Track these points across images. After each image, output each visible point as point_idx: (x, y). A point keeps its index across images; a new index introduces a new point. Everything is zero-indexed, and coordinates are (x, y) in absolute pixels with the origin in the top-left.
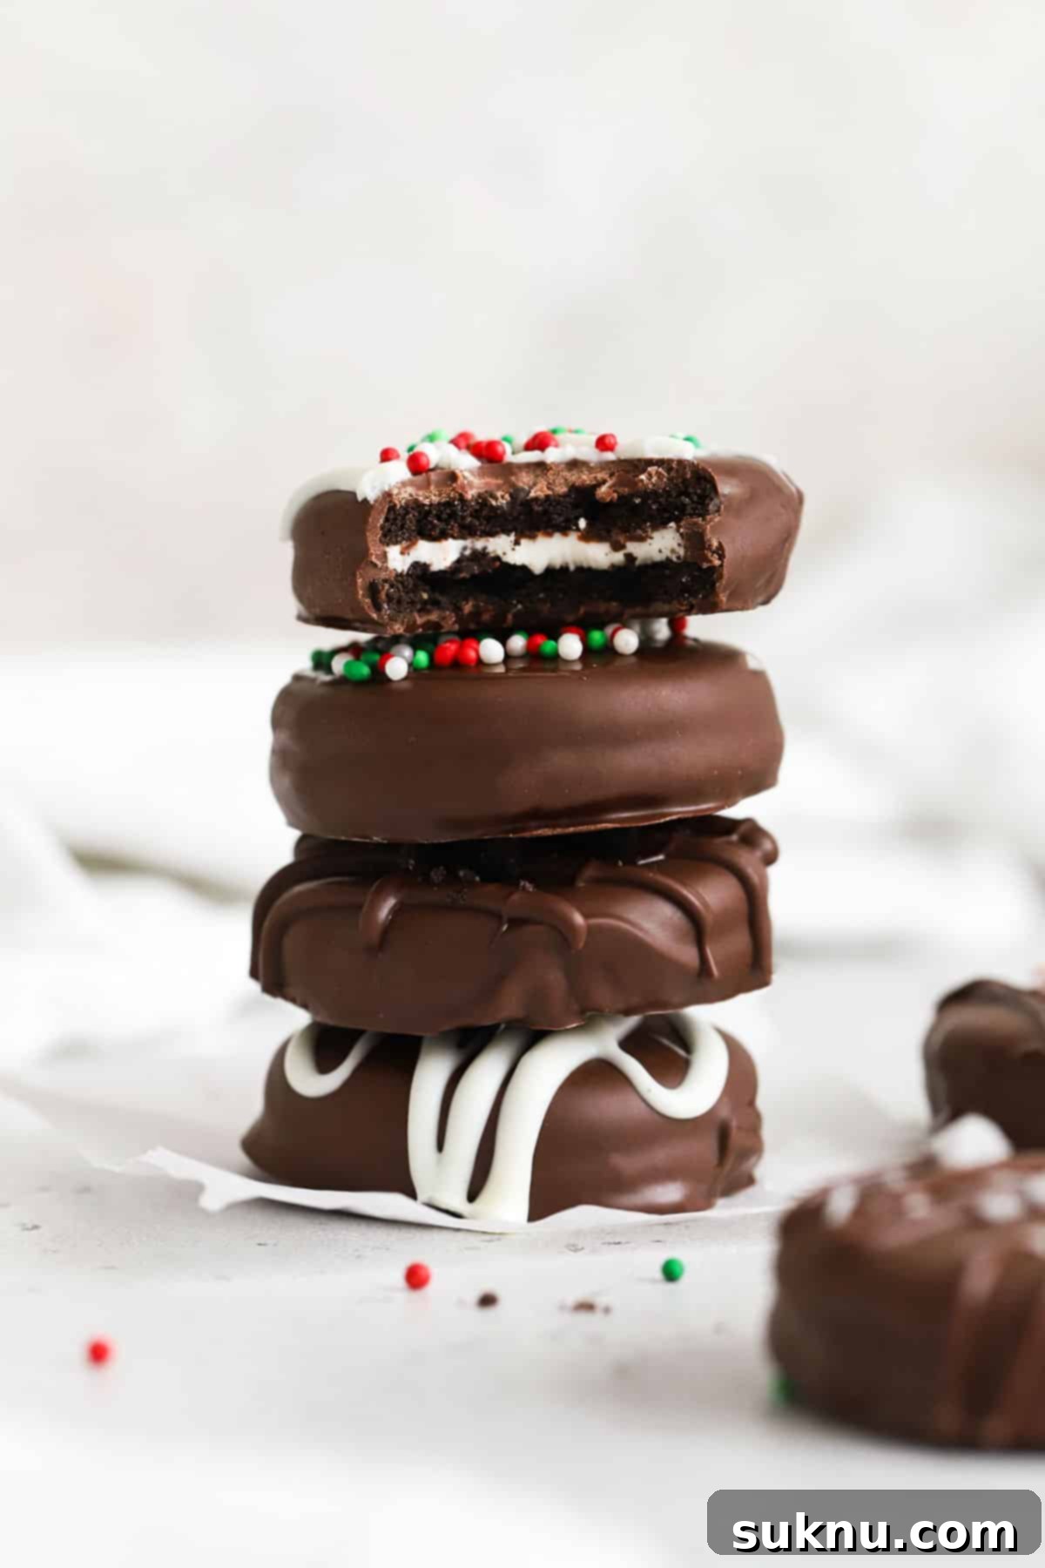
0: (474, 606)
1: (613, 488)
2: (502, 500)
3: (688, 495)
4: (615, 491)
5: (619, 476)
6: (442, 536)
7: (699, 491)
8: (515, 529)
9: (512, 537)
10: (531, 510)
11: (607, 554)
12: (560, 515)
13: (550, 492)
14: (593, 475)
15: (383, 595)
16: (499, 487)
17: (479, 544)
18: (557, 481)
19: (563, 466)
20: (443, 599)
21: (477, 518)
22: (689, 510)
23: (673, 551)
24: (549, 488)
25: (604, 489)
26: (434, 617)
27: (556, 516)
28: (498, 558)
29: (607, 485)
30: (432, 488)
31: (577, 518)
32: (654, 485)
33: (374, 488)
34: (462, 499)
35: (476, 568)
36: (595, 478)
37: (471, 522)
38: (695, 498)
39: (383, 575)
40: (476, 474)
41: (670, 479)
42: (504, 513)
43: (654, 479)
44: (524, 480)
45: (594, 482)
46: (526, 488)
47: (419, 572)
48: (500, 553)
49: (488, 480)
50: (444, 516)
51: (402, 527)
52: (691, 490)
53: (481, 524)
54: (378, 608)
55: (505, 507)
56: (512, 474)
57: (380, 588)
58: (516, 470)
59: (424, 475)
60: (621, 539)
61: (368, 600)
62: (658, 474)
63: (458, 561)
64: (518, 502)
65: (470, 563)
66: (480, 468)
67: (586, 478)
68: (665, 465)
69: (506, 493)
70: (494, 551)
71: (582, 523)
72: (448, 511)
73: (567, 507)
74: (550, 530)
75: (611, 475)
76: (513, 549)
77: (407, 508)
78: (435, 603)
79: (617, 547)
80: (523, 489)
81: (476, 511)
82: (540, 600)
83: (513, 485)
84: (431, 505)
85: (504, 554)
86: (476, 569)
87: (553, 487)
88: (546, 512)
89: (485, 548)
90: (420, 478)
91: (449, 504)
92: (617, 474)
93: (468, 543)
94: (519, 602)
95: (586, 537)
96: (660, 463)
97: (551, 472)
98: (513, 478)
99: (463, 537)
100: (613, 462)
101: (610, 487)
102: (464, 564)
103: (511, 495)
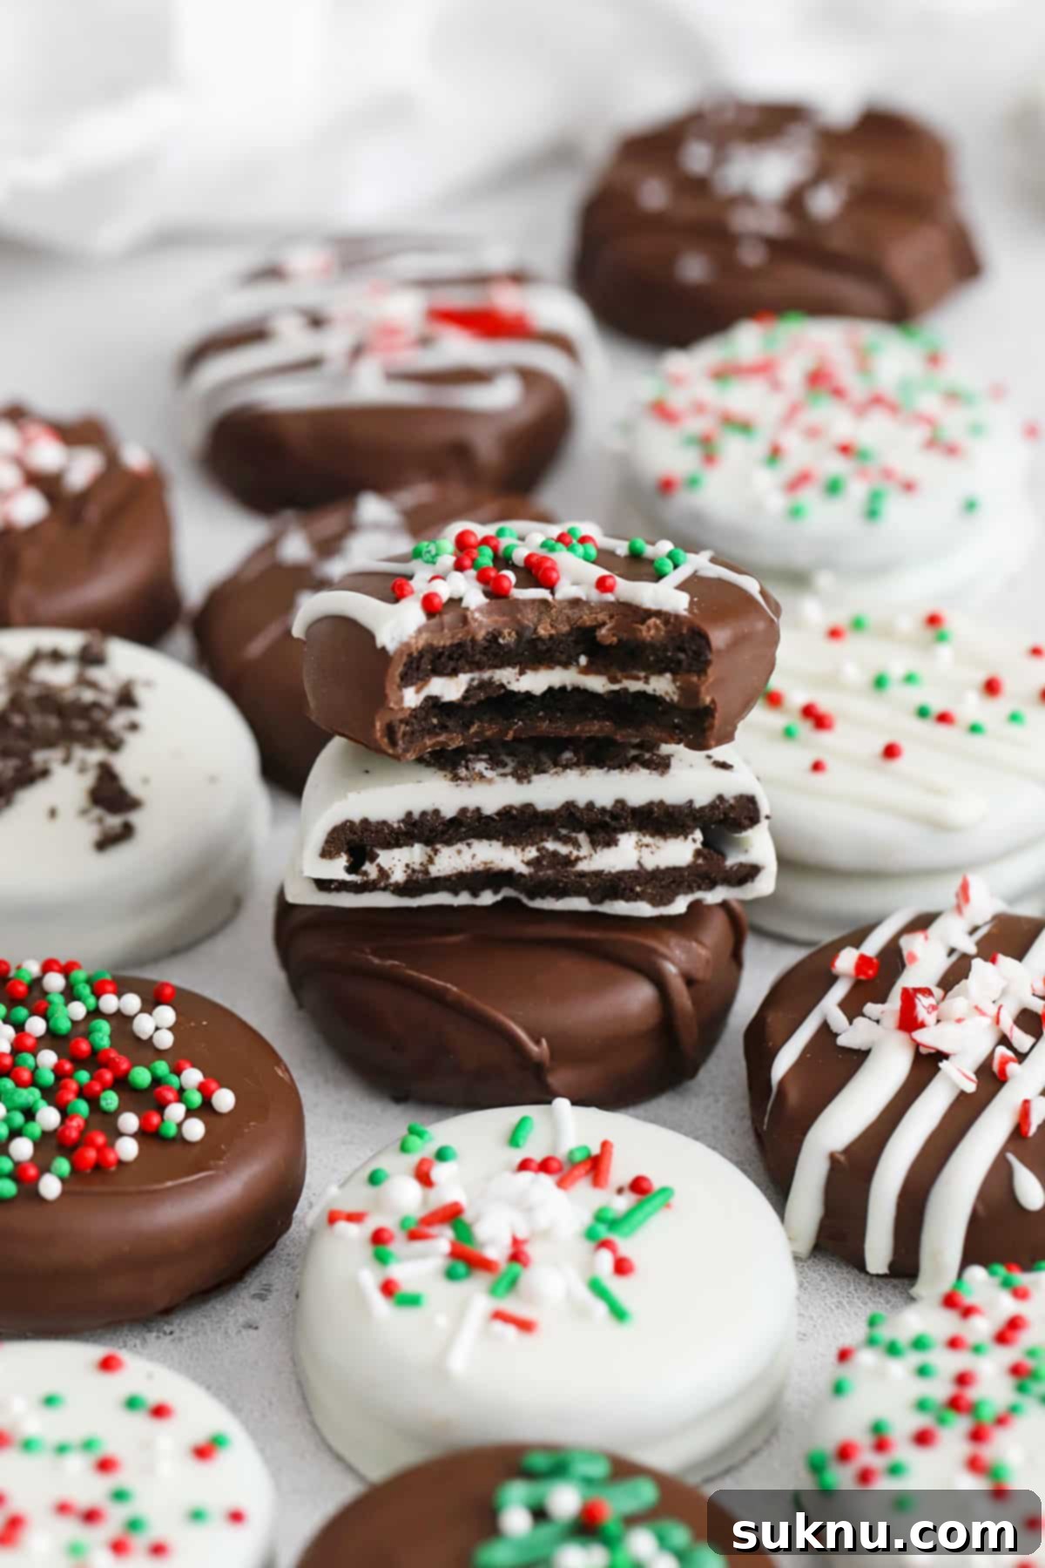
0: (479, 727)
1: (614, 631)
2: (508, 638)
3: (683, 650)
4: (614, 635)
5: (617, 620)
6: (454, 673)
7: (694, 648)
8: (520, 663)
9: (517, 670)
10: (535, 647)
11: (604, 686)
12: (562, 653)
13: (553, 632)
14: (594, 616)
15: (400, 735)
16: (505, 625)
17: (486, 675)
18: (560, 618)
19: (565, 604)
20: (450, 724)
21: (485, 654)
22: (685, 664)
23: (667, 693)
24: (552, 626)
25: (604, 631)
26: (442, 738)
27: (558, 654)
28: (502, 686)
29: (607, 627)
30: (446, 631)
31: (578, 655)
32: (652, 638)
33: (393, 639)
34: (473, 640)
35: (482, 694)
36: (596, 619)
37: (480, 659)
38: (690, 653)
39: (400, 716)
40: (485, 611)
41: (667, 632)
42: (510, 651)
43: (652, 632)
44: (529, 618)
45: (594, 623)
46: (531, 625)
47: (430, 703)
48: (505, 682)
49: (496, 618)
50: (455, 656)
51: (418, 668)
52: (687, 646)
53: (489, 659)
54: (393, 743)
55: (512, 646)
56: (519, 611)
57: (396, 728)
58: (521, 607)
59: (438, 616)
60: (619, 675)
61: (386, 740)
62: (657, 627)
63: (467, 691)
64: (524, 640)
65: (478, 692)
66: (488, 604)
67: (587, 619)
68: (663, 617)
69: (513, 630)
70: (499, 680)
71: (583, 660)
72: (460, 651)
73: (568, 645)
74: (552, 665)
75: (611, 617)
76: (518, 680)
77: (421, 654)
78: (443, 727)
79: (613, 680)
80: (528, 627)
81: (486, 648)
82: (540, 718)
83: (519, 622)
84: (444, 647)
85: (509, 683)
86: (482, 696)
87: (556, 625)
88: (548, 650)
89: (491, 678)
90: (435, 621)
91: (460, 645)
92: (616, 617)
93: (476, 675)
94: (519, 720)
95: (586, 671)
96: (658, 614)
97: (554, 610)
98: (519, 616)
99: (471, 671)
100: (612, 603)
101: (609, 630)
102: (471, 693)
103: (517, 633)
